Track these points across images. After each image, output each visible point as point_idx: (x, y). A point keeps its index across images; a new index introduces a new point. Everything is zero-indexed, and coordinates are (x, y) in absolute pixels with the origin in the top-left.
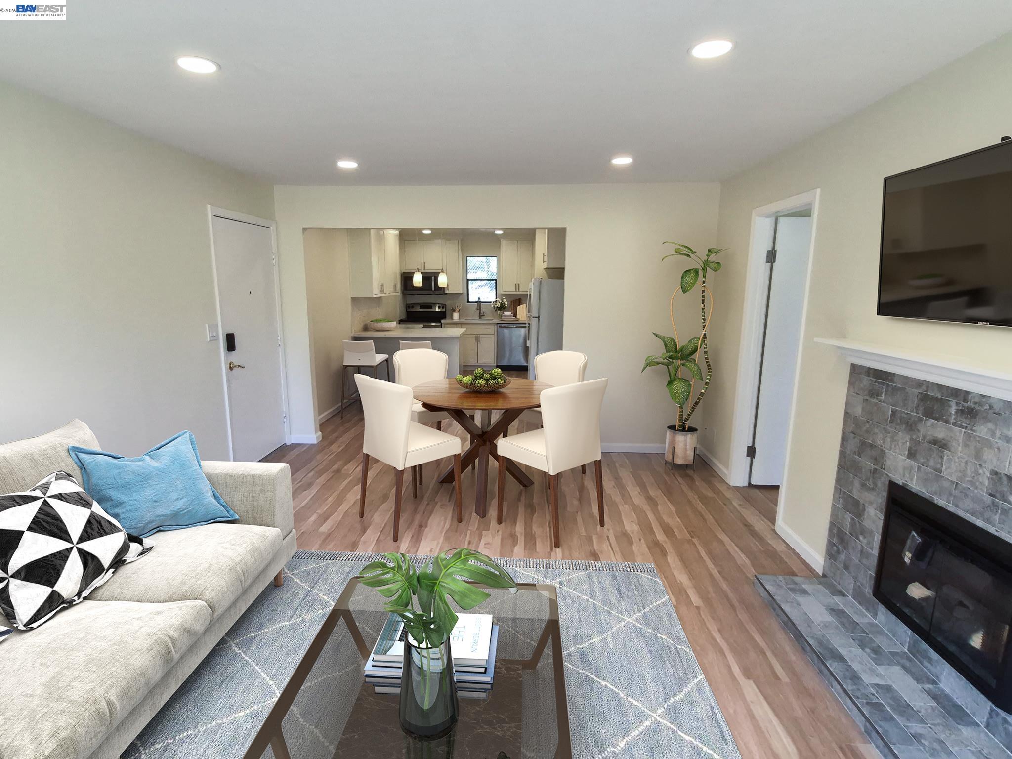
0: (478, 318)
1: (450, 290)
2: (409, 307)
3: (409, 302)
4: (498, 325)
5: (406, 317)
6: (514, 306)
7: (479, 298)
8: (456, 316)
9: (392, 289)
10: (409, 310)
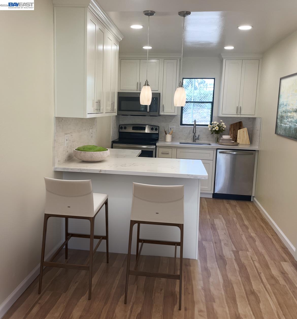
0: (192, 142)
1: (165, 111)
2: (121, 128)
3: (122, 123)
4: (219, 151)
5: (118, 138)
6: (234, 130)
7: (195, 121)
8: (169, 137)
9: (109, 108)
10: (121, 131)
